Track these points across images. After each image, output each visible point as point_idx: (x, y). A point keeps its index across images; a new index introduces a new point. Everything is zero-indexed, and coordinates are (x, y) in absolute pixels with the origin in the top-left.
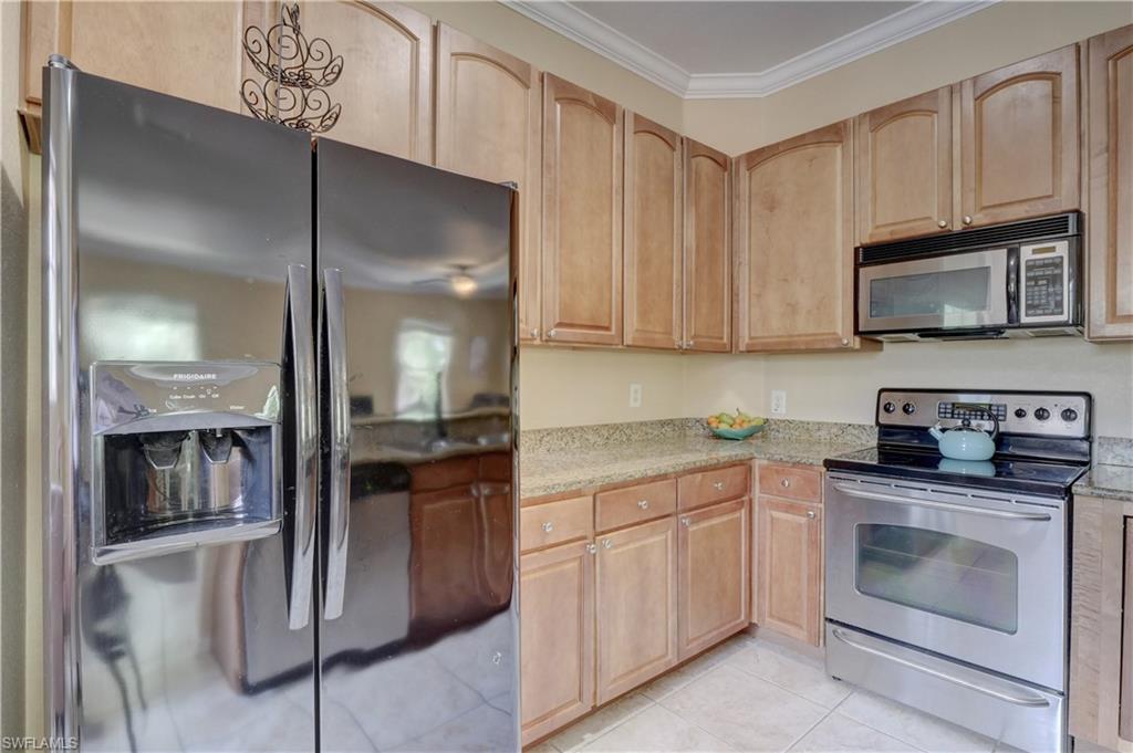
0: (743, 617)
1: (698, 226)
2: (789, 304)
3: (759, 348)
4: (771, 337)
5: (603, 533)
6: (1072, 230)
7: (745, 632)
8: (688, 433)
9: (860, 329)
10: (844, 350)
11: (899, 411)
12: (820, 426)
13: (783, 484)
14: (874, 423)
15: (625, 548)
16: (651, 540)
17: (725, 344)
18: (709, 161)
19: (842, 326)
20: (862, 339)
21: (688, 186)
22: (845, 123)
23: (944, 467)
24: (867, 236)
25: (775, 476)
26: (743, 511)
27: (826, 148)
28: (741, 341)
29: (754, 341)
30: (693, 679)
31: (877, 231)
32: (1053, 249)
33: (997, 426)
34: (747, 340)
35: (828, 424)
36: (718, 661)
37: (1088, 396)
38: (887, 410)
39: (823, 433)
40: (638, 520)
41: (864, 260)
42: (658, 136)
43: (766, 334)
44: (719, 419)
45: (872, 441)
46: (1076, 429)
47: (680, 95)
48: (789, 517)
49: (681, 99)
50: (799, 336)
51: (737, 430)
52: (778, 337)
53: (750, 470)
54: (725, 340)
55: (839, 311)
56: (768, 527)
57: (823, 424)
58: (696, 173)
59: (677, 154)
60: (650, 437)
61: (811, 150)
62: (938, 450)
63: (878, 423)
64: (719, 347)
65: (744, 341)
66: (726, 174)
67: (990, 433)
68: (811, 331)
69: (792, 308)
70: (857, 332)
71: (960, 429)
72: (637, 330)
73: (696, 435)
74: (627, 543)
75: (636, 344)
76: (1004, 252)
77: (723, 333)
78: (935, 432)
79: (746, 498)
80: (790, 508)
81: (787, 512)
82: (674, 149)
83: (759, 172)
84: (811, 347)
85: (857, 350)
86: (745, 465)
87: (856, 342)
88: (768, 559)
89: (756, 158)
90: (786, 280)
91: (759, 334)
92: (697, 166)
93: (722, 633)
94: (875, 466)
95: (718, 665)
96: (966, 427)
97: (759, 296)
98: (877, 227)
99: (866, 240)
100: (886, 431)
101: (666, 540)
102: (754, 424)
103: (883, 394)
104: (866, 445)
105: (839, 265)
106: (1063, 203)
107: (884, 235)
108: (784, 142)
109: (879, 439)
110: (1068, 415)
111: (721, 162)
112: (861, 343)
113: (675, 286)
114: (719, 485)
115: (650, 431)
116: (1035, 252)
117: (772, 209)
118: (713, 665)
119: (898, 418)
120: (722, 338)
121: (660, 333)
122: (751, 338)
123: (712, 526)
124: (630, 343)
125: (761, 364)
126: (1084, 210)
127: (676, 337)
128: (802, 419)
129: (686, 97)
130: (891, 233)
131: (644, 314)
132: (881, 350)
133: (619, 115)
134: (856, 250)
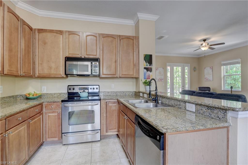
0: (42, 141)
1: (25, 44)
2: (49, 67)
3: (41, 76)
4: (44, 74)
5: (8, 130)
6: (99, 61)
7: (42, 145)
8: (18, 99)
9: (66, 74)
10: (63, 78)
11: (72, 89)
12: (55, 94)
13: (52, 107)
14: (67, 92)
15: (15, 133)
16: (21, 128)
17: (31, 75)
18: (28, 27)
19: (62, 73)
20: (66, 76)
21: (23, 31)
22: (63, 31)
23: (81, 99)
24: (67, 55)
25: (49, 106)
26: (41, 115)
27: (58, 35)
28: (36, 74)
29: (40, 75)
30: (31, 161)
31: (69, 55)
32: (96, 63)
33: (88, 91)
34: (38, 74)
35: (57, 93)
36: (36, 154)
37: (99, 85)
38: (70, 89)
39: (56, 95)
40: (18, 124)
41: (67, 60)
42: (14, 15)
43: (43, 73)
44: (29, 94)
45: (67, 96)
46: (97, 91)
47: (16, 5)
48: (53, 114)
49: (16, 6)
50: (52, 74)
51: (35, 96)
52: (47, 74)
53: (42, 105)
54: (31, 74)
55: (61, 70)
56: (48, 118)
57: (55, 93)
58: (24, 29)
59: (19, 22)
60: (6, 101)
61: (55, 34)
62: (80, 96)
63: (68, 92)
64: (30, 76)
65: (37, 75)
66: (32, 32)
67: (87, 92)
68: (55, 73)
69: (50, 68)
70: (65, 74)
71: (83, 92)
72: (8, 70)
73: (20, 99)
74: (15, 131)
75: (8, 74)
76: (90, 63)
77: (31, 72)
78: (79, 93)
79: (42, 112)
80: (53, 112)
81: (53, 113)
82: (19, 21)
83: (41, 35)
84: (55, 77)
85: (65, 78)
86: (41, 104)
87: (65, 76)
88: (47, 125)
89: (41, 31)
90: (49, 61)
91: (41, 73)
92: (25, 27)
93: (38, 147)
94: (67, 100)
95: (36, 155)
96: (84, 91)
97: (41, 64)
98: (69, 54)
99: (67, 56)
100: (69, 94)
101: (25, 127)
102: (39, 95)
103: (69, 86)
104: (66, 97)
105: (61, 60)
106: (97, 57)
107: (71, 56)
108: (48, 30)
109: (68, 95)
110: (97, 89)
111: (31, 29)
112: (66, 77)
113: (19, 58)
114: (37, 110)
115: (6, 100)
116: (94, 63)
117: (45, 44)
118: (35, 156)
119: (72, 91)
120: (31, 73)
121: (15, 71)
122: (39, 74)
123: (35, 121)
124: (6, 73)
125: (39, 81)
126: (100, 58)
127: (19, 72)
128: (51, 93)
129: (17, 6)
130: (72, 56)
131: (10, 65)
132: (68, 78)
133: (3, 4)
134: (65, 58)
